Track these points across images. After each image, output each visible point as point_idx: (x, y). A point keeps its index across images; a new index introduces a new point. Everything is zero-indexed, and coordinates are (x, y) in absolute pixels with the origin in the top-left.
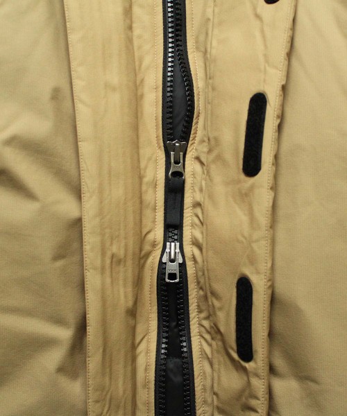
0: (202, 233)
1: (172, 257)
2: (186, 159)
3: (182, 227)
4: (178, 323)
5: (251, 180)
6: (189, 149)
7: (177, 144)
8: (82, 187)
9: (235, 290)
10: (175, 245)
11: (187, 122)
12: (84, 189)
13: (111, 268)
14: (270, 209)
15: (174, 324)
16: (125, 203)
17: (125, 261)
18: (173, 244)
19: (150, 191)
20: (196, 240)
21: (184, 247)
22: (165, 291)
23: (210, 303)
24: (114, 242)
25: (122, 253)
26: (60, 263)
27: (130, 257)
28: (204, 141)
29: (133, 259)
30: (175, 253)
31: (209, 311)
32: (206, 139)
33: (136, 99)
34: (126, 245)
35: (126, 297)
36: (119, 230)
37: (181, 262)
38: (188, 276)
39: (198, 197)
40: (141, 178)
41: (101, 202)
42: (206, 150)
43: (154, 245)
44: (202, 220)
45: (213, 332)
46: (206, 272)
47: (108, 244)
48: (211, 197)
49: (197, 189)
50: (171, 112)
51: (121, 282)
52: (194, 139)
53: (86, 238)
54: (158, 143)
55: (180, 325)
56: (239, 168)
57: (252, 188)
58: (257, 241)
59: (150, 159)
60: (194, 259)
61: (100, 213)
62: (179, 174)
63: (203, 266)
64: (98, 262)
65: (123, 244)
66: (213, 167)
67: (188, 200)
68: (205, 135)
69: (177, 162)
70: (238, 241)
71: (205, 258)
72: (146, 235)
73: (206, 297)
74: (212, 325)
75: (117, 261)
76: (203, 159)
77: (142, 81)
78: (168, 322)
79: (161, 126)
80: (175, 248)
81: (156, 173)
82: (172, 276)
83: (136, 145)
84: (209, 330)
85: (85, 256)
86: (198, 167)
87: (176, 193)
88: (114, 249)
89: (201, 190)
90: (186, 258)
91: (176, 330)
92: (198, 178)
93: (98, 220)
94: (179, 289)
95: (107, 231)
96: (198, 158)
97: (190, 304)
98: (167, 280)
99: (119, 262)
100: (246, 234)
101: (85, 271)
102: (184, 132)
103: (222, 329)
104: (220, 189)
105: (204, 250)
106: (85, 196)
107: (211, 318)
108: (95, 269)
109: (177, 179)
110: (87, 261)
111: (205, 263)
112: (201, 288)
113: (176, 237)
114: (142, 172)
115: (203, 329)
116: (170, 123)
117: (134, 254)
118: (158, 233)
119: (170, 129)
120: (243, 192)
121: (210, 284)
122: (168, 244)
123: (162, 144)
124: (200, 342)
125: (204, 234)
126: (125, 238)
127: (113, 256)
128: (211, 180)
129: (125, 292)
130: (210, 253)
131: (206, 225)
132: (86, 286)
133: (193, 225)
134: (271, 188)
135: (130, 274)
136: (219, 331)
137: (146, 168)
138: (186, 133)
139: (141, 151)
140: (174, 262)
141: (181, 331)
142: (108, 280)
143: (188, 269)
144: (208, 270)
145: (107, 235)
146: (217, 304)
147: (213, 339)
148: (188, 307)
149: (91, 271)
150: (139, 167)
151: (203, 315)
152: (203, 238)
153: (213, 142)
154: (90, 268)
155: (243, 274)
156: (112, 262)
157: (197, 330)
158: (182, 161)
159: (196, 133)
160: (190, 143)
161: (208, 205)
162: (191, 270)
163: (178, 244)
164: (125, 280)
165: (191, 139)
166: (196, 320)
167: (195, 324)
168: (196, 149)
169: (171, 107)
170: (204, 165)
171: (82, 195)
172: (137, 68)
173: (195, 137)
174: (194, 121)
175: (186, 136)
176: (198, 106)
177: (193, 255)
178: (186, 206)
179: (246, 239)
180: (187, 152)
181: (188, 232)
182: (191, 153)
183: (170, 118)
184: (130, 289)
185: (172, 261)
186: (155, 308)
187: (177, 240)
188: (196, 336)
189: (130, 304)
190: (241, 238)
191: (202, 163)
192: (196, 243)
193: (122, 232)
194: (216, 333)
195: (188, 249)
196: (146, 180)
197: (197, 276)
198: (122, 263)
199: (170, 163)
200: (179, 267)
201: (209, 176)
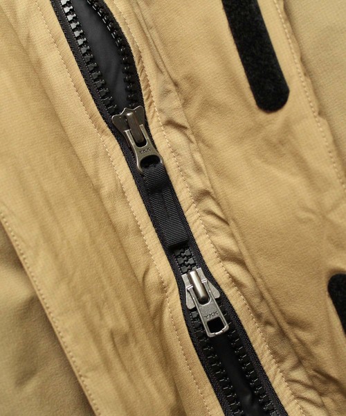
0: (232, 236)
1: (201, 294)
2: (152, 132)
3: (194, 240)
4: (253, 394)
5: (280, 116)
6: (149, 115)
7: (128, 114)
8: (14, 244)
9: (329, 302)
10: (197, 273)
11: (127, 73)
12: (20, 247)
13: (119, 355)
14: (332, 147)
15: (248, 398)
16: (93, 242)
17: (134, 335)
18: (192, 274)
19: (120, 206)
20: (226, 250)
21: (212, 270)
22: (212, 353)
23: (295, 340)
24: (104, 311)
25: (123, 323)
26: (32, 386)
27: (137, 324)
28: (169, 91)
29: (144, 325)
30: (203, 285)
31: (296, 354)
32: (171, 87)
33: (34, 70)
34: (125, 309)
35: (159, 390)
36: (103, 288)
37: (218, 297)
38: (238, 312)
39: (199, 183)
40: (97, 190)
41: (56, 256)
42: (177, 103)
43: (163, 288)
44: (222, 216)
45: (317, 383)
46: (266, 295)
47: (96, 319)
48: (221, 172)
49: (190, 171)
50: (96, 69)
51: (142, 371)
52: (149, 96)
53: (58, 324)
54: (98, 127)
55: (258, 396)
56: (249, 107)
57: (287, 127)
58: (335, 207)
59: (96, 156)
60: (235, 282)
61: (63, 274)
62: (153, 160)
63: (257, 286)
64: (95, 357)
65: (118, 309)
66: (203, 124)
67: (184, 195)
68: (165, 82)
69: (141, 143)
70: (301, 221)
71: (255, 274)
72: (144, 278)
73: (282, 334)
74: (312, 372)
75: (121, 340)
76: (180, 120)
77: (29, 38)
78: (237, 399)
79: (90, 97)
80: (200, 279)
81: (115, 176)
82: (215, 324)
83: (66, 142)
84: (309, 383)
85: (68, 356)
86: (176, 136)
87: (160, 191)
88: (110, 322)
89: (198, 170)
90: (222, 287)
91: (255, 407)
92: (185, 152)
93: (63, 287)
94: (232, 340)
95: (86, 297)
96: (170, 123)
97: (259, 357)
98: (211, 335)
99: (125, 339)
100: (310, 204)
101: (80, 380)
102: (130, 91)
103: (333, 373)
104: (232, 154)
105: (248, 261)
106: (27, 259)
107: (306, 363)
108: (95, 368)
109: (152, 169)
110: (76, 362)
111: (259, 280)
112: (267, 323)
113: (191, 261)
114: (94, 181)
115: (297, 387)
116: (103, 86)
117: (142, 316)
118: (161, 266)
119: (107, 94)
120: (274, 140)
121: (281, 310)
122: (184, 276)
123: (104, 125)
124: (302, 408)
125: (237, 234)
126: (118, 297)
127: (112, 335)
128: (209, 146)
129: (156, 384)
130: (262, 262)
131: (234, 220)
132: (91, 403)
133: (209, 230)
134: (320, 113)
135: (149, 351)
136: (329, 379)
137: (97, 172)
138: (135, 92)
139: (79, 149)
140: (207, 302)
141: (263, 404)
142: (122, 377)
143: (232, 302)
144: (268, 290)
145: (89, 305)
146: (306, 336)
147: (321, 394)
148: (258, 362)
149: (89, 374)
150: (86, 176)
151: (288, 364)
152: (237, 242)
153: (185, 86)
154: (87, 372)
155: (334, 270)
156: (115, 346)
157: (288, 392)
158: (147, 138)
159: (148, 86)
160: (146, 104)
161: (221, 187)
162: (237, 302)
163: (200, 270)
164: (147, 365)
165: (145, 98)
166: (279, 376)
167: (280, 383)
168: (161, 110)
169: (92, 60)
170: (185, 128)
171: (21, 258)
172: (12, 20)
173: (150, 92)
174: (138, 68)
175: (135, 96)
176: (134, 42)
177: (231, 276)
178: (184, 206)
179: (313, 212)
180: (149, 121)
181: (206, 245)
182: (155, 120)
183: (100, 77)
184: (160, 376)
185: (203, 301)
186: (208, 387)
187: (194, 264)
188: (291, 401)
189: (171, 398)
190: (304, 215)
191: (179, 127)
192: (228, 256)
193: (109, 289)
194: (324, 383)
195: (220, 271)
196: (105, 191)
197: (251, 307)
198: (131, 339)
199: (131, 148)
200: (219, 304)
201: (203, 141)
